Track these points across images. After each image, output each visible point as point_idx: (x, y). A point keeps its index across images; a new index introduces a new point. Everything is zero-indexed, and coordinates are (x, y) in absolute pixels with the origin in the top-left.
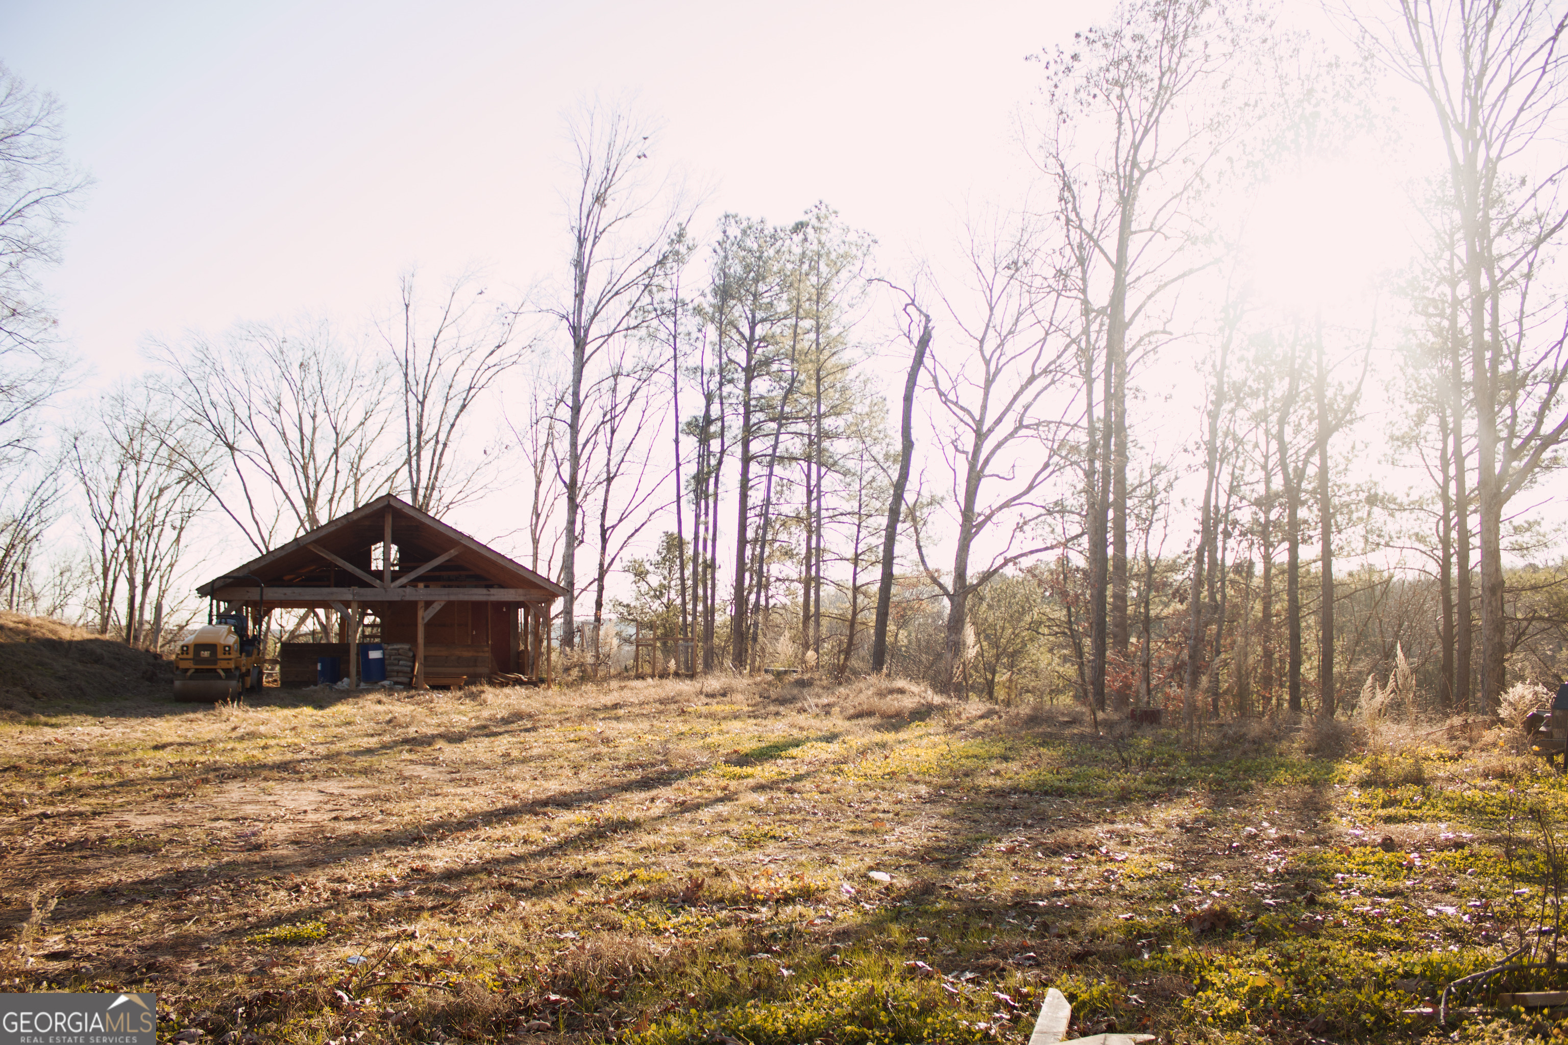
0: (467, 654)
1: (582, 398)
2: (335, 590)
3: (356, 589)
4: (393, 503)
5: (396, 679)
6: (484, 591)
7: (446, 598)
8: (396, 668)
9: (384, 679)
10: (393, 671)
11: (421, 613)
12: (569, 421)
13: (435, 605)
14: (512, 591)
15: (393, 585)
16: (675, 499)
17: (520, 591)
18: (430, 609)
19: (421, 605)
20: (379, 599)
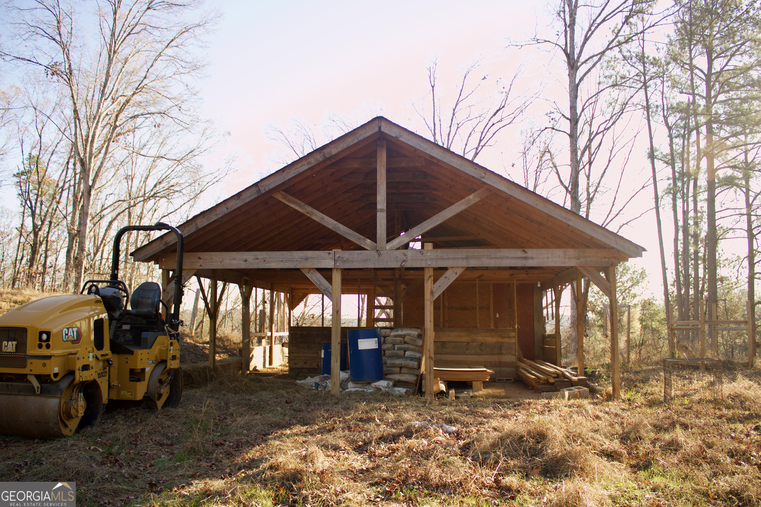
0: (491, 339)
1: (579, 111)
2: (310, 253)
3: (339, 252)
4: (385, 129)
5: (397, 377)
6: (518, 253)
7: (465, 264)
8: (398, 362)
9: (381, 376)
10: (394, 366)
11: (428, 286)
12: (569, 132)
13: (448, 273)
14: (559, 252)
15: (389, 246)
16: (654, 205)
17: (571, 252)
18: (442, 279)
19: (429, 273)
20: (371, 265)
